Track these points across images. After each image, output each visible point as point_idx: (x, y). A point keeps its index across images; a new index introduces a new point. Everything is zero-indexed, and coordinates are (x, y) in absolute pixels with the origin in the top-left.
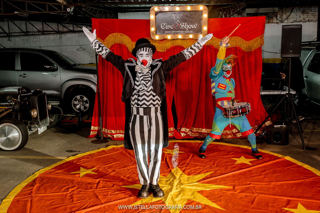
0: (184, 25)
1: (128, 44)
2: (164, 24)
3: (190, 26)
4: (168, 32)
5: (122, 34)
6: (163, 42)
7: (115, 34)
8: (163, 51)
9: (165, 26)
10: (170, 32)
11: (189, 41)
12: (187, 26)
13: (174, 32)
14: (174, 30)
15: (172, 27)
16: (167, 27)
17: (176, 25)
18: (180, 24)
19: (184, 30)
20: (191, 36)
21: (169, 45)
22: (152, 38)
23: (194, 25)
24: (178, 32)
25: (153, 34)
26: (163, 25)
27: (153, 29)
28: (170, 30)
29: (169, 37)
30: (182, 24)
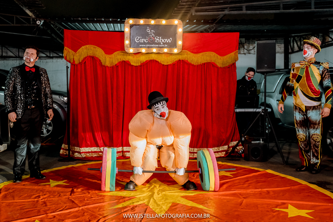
0: (159, 39)
1: (101, 56)
2: (139, 37)
3: (165, 41)
4: (142, 46)
5: (96, 47)
6: (137, 55)
7: (87, 46)
8: (138, 65)
9: (140, 39)
10: (145, 46)
11: (163, 55)
12: (161, 40)
13: (148, 45)
14: (148, 43)
15: (146, 41)
16: (142, 41)
17: (151, 38)
18: (154, 37)
19: (159, 44)
20: (166, 50)
21: (143, 59)
22: (126, 51)
23: (169, 40)
24: (152, 46)
25: (128, 47)
26: (137, 38)
27: (127, 42)
28: (144, 43)
29: (143, 51)
30: (157, 38)
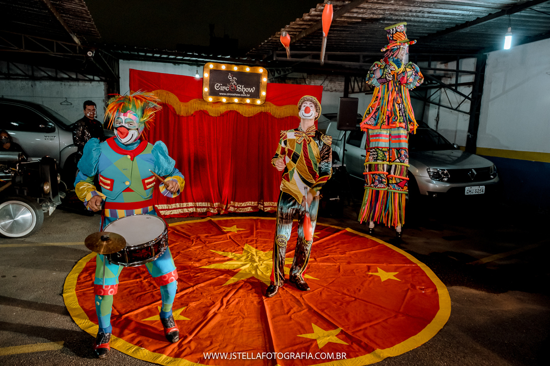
0: (241, 87)
1: (175, 104)
2: (219, 85)
3: (247, 90)
4: (223, 94)
5: (169, 92)
6: (217, 105)
7: (159, 91)
8: (217, 116)
9: (220, 87)
10: (225, 94)
11: (245, 106)
12: (244, 89)
13: (229, 94)
14: (229, 92)
15: (227, 89)
16: (222, 88)
17: (233, 86)
18: (236, 86)
19: (241, 93)
20: (248, 101)
21: (223, 109)
22: (205, 99)
23: (252, 89)
24: (234, 95)
25: (206, 95)
26: (217, 85)
27: (206, 89)
28: (225, 91)
29: (224, 100)
30: (239, 86)
